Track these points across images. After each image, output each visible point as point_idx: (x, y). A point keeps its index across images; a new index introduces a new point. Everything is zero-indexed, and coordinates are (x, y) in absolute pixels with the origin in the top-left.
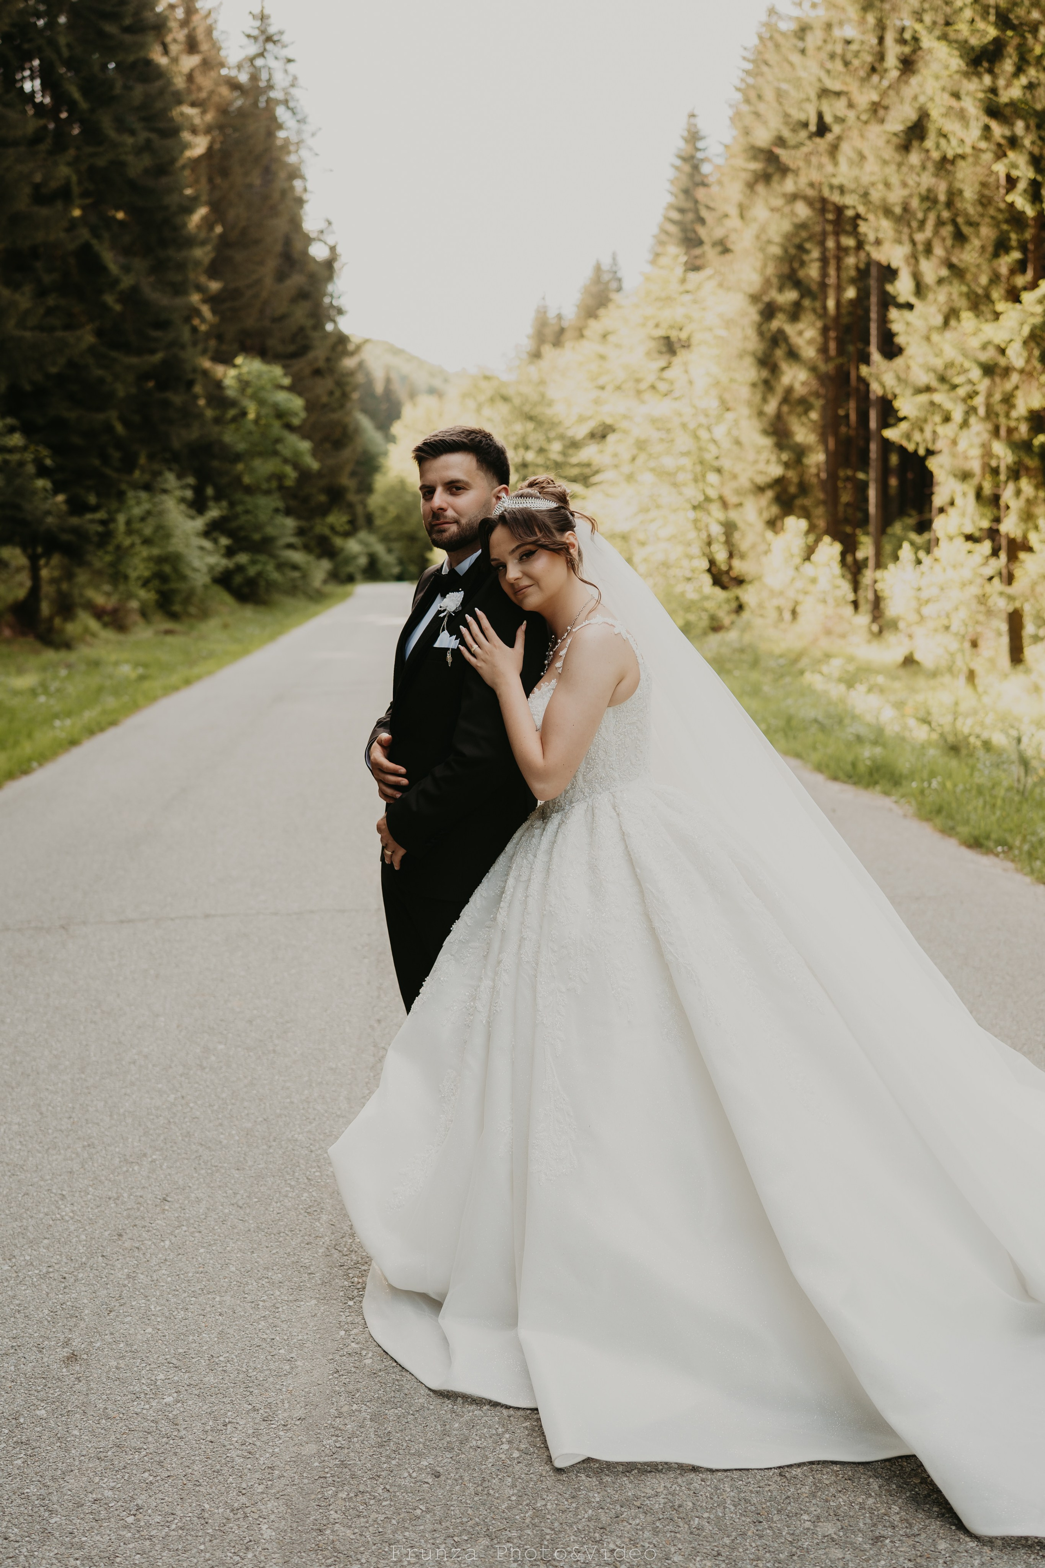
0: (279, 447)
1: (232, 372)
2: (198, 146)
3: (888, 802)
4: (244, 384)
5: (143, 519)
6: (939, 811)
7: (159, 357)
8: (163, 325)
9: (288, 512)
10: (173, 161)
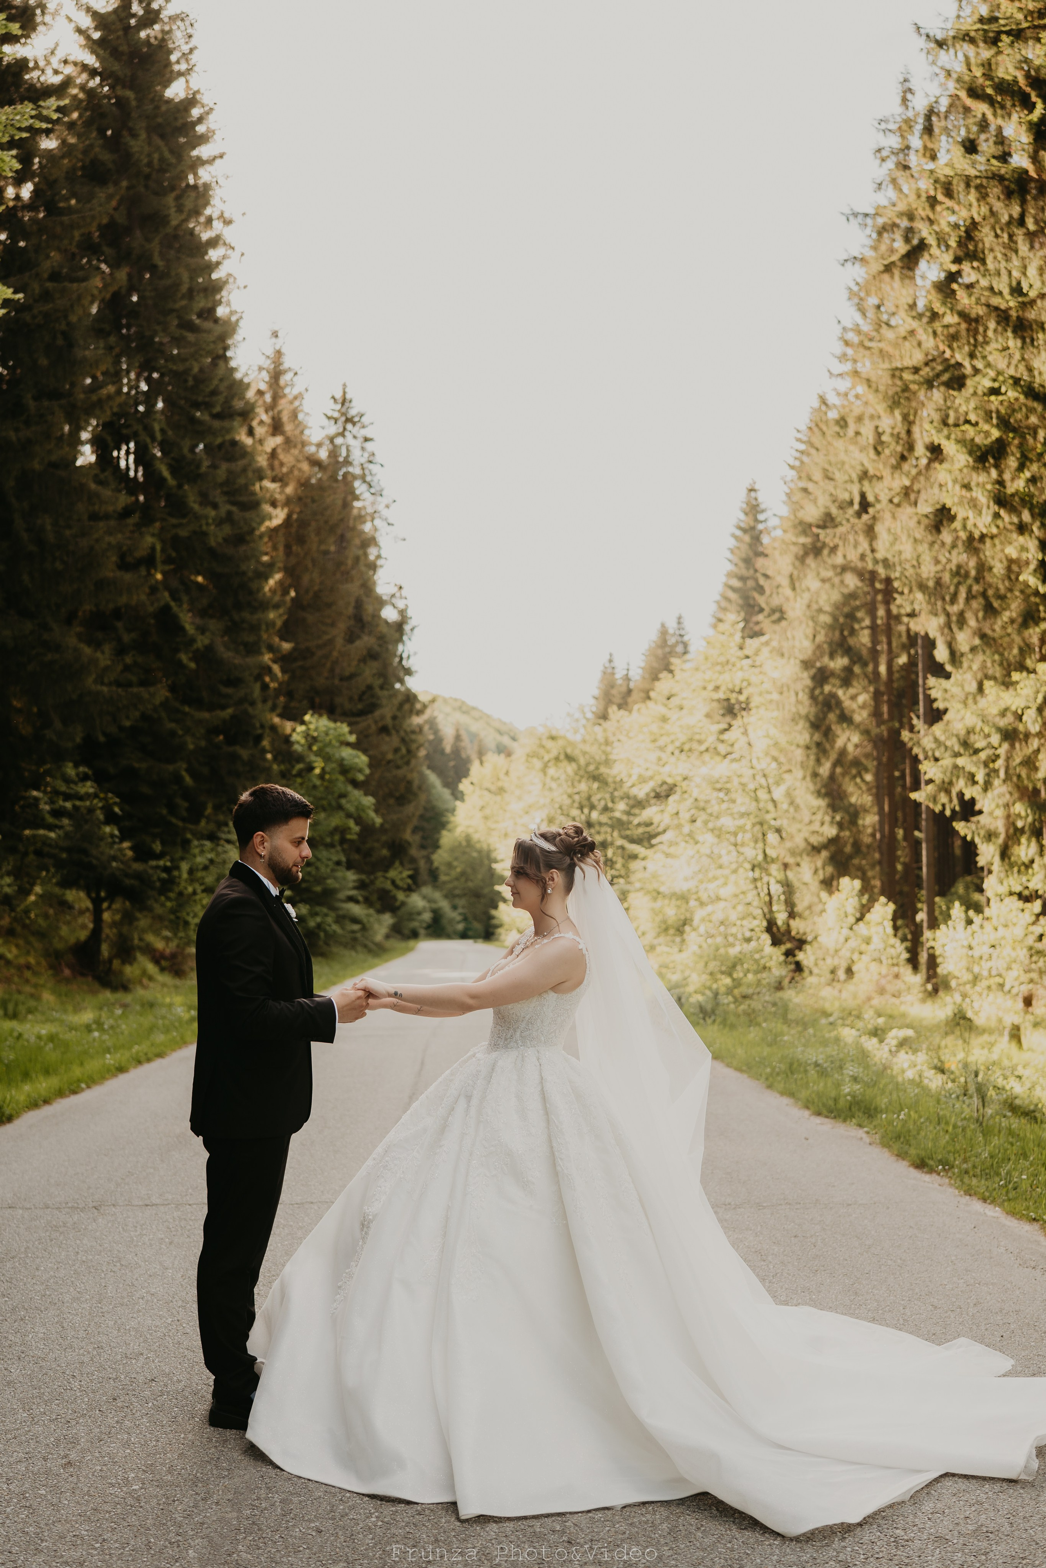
0: (343, 801)
1: (301, 728)
2: (278, 517)
3: (861, 1133)
4: (312, 740)
5: (206, 868)
6: (898, 1137)
7: (230, 711)
8: (234, 682)
9: (350, 866)
10: (252, 531)
